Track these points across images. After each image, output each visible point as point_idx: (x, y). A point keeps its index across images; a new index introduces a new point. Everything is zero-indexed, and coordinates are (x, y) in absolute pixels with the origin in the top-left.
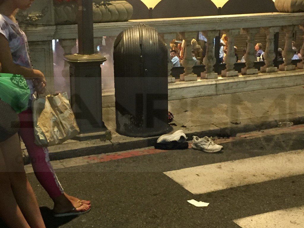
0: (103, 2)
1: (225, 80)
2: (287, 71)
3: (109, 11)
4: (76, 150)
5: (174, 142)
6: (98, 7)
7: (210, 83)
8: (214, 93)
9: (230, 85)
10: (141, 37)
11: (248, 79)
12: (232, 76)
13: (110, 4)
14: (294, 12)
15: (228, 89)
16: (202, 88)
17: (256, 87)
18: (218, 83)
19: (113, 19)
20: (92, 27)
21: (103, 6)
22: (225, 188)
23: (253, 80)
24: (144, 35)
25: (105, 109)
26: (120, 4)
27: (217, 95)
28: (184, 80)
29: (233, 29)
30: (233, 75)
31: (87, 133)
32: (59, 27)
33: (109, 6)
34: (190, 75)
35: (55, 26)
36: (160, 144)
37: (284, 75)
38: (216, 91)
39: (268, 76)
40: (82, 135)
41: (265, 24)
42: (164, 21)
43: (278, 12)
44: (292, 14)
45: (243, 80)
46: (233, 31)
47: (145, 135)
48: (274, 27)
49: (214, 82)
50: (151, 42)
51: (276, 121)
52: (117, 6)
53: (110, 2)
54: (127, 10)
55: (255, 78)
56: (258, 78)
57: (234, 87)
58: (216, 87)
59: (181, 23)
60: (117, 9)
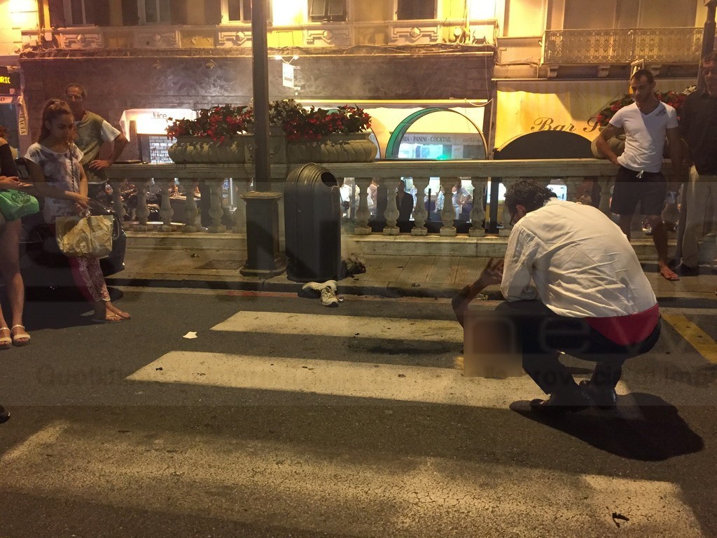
0: (340, 141)
6: (333, 146)
8: (475, 254)
18: (479, 242)
20: (269, 168)
21: (339, 145)
26: (357, 144)
27: (477, 256)
33: (346, 146)
34: (448, 229)
35: (285, 165)
38: (477, 252)
50: (306, 182)
52: (355, 145)
53: (349, 141)
54: (365, 150)
60: (354, 149)
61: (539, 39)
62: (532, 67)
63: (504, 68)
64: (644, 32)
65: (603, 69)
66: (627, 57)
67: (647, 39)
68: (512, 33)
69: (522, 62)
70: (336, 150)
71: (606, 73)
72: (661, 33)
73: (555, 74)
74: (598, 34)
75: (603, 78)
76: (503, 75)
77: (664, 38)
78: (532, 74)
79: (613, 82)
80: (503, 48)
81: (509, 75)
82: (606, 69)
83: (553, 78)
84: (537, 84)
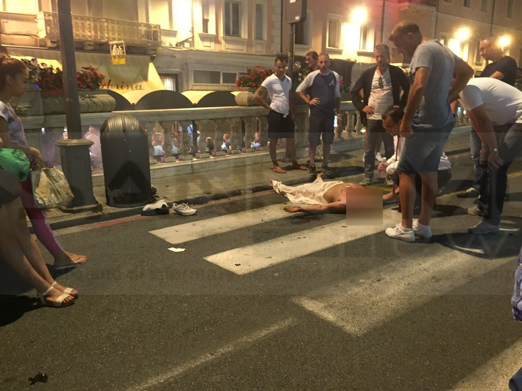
0: (87, 96)
1: (199, 161)
2: (248, 152)
3: (94, 103)
4: (71, 221)
5: (157, 210)
6: (83, 99)
7: (186, 164)
8: (191, 172)
9: (203, 165)
10: (124, 124)
11: (218, 160)
12: (205, 158)
13: (95, 97)
14: (250, 106)
15: (202, 168)
16: (180, 168)
17: (224, 166)
18: (193, 163)
19: (98, 110)
20: (79, 117)
21: (88, 99)
22: (198, 238)
23: (222, 160)
24: (126, 122)
25: (96, 188)
26: (102, 98)
27: (193, 173)
28: (164, 162)
29: (202, 119)
30: (206, 156)
31: (79, 206)
32: (48, 117)
33: (94, 99)
34: (169, 158)
35: (44, 116)
36: (145, 212)
37: (246, 156)
38: (192, 170)
39: (234, 157)
40: (75, 208)
41: (229, 115)
42: (144, 112)
43: (237, 105)
44: (249, 108)
45: (213, 160)
46: (203, 121)
47: (132, 205)
48: (235, 117)
49: (190, 163)
50: (133, 128)
51: (239, 190)
52: (101, 98)
53: (95, 96)
54: (110, 102)
55: (223, 159)
56: (225, 159)
57: (207, 166)
58: (192, 167)
59: (159, 114)
60: (101, 102)
61: (33, 17)
62: (34, 38)
63: (9, 37)
64: (113, 22)
65: (89, 45)
66: (105, 38)
67: (116, 26)
68: (10, 9)
69: (23, 34)
70: (87, 103)
71: (92, 48)
72: (118, 23)
73: (55, 45)
74: (82, 19)
75: (89, 51)
76: (9, 42)
77: (125, 27)
78: (34, 43)
79: (95, 55)
80: (5, 20)
81: (14, 42)
82: (91, 45)
83: (52, 48)
84: (40, 52)
